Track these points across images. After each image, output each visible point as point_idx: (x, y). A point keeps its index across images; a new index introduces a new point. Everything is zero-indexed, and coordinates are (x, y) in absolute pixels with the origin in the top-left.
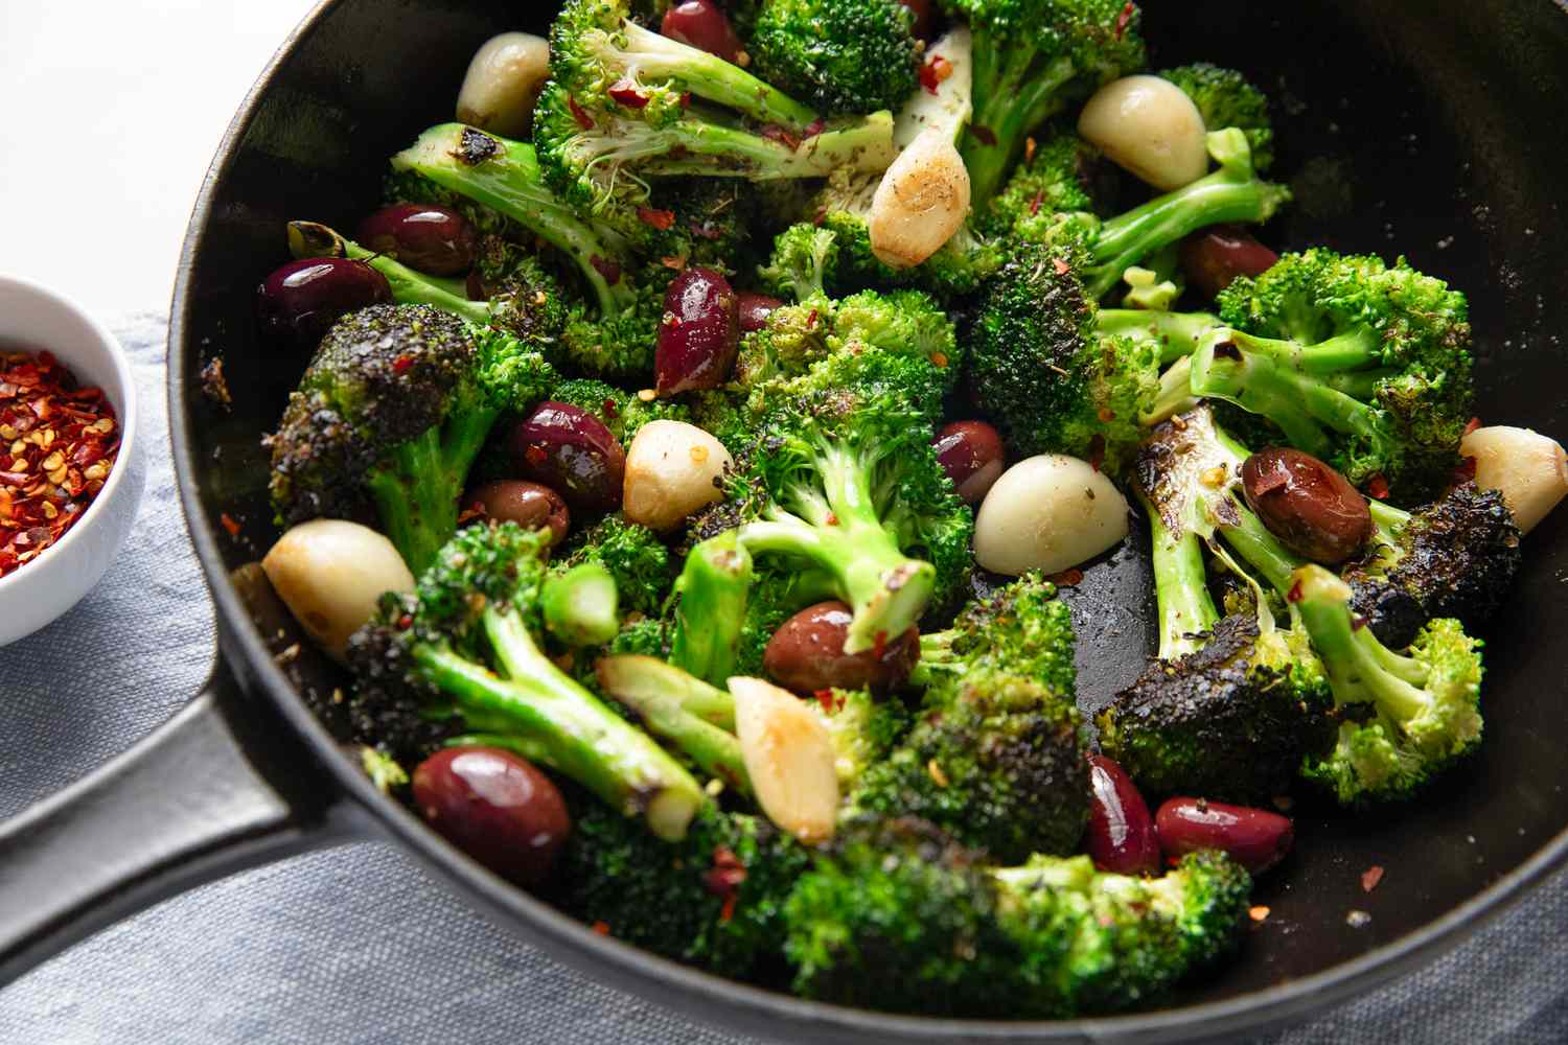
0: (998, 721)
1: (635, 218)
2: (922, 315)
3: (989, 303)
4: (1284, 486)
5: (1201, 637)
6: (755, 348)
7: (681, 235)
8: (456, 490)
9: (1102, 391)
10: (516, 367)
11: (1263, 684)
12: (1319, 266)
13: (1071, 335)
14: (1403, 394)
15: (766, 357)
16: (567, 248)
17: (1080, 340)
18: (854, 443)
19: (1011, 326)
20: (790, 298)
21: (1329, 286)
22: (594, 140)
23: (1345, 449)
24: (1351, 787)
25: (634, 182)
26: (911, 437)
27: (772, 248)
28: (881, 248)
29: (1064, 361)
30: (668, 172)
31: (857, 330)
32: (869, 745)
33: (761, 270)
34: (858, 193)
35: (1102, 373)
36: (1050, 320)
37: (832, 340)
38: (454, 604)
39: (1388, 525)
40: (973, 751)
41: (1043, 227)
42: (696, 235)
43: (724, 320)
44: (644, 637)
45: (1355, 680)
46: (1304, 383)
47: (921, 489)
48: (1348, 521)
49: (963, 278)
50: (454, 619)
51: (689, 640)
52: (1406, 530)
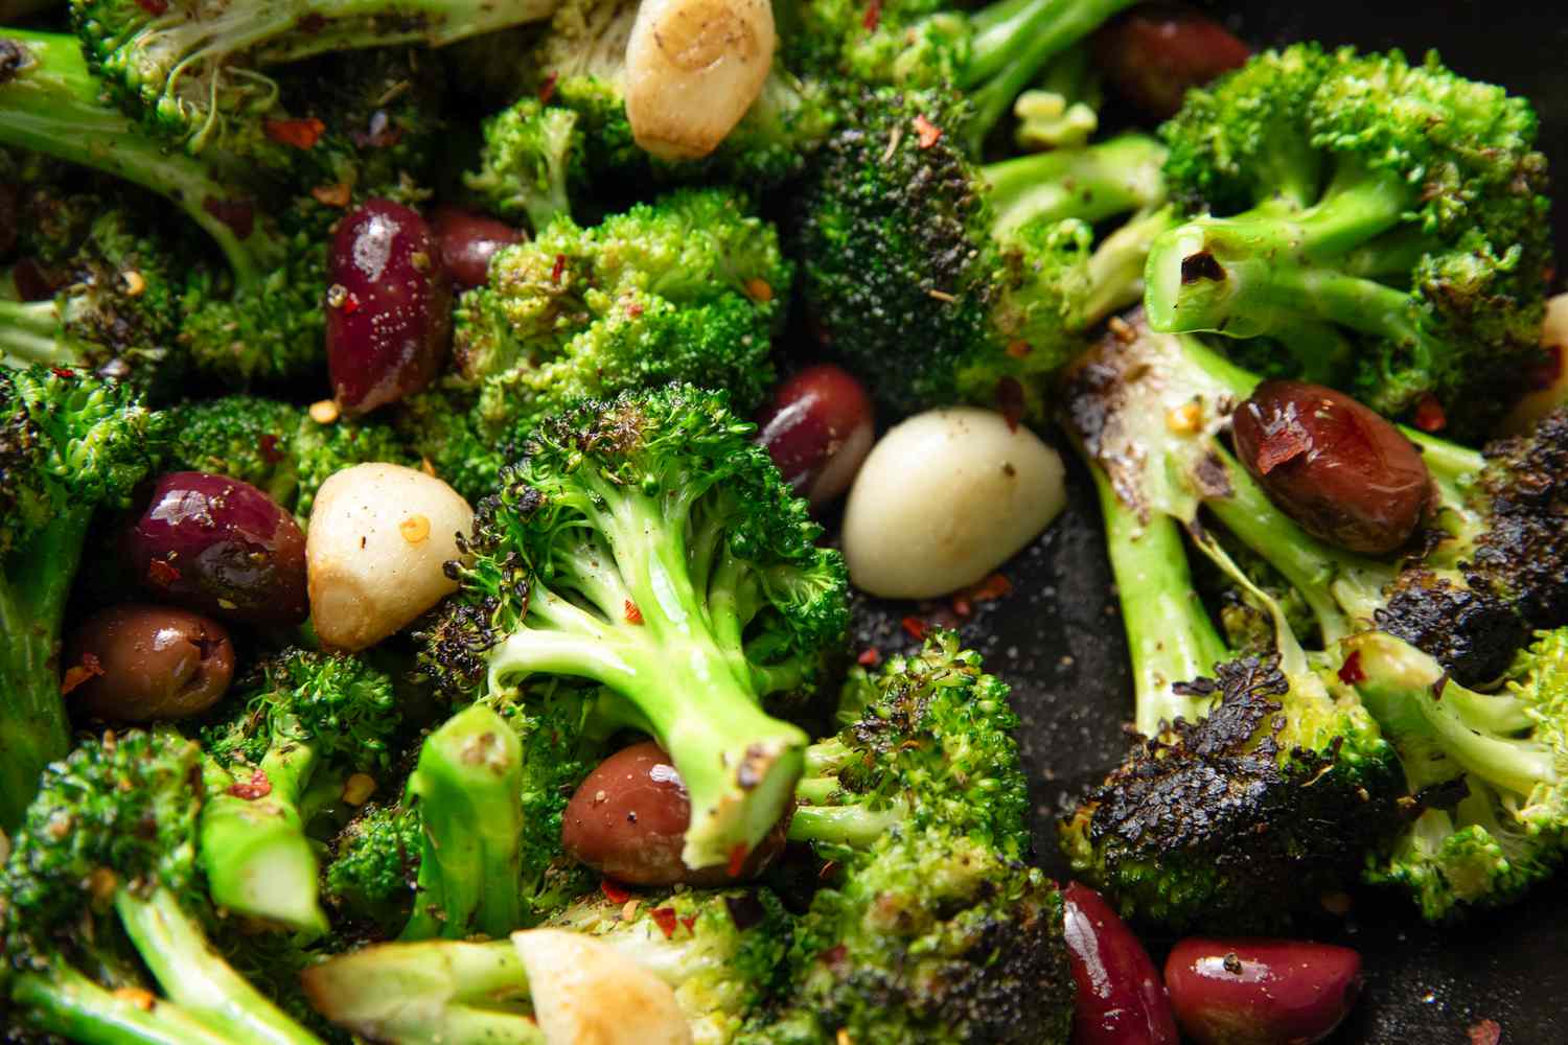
0: (930, 941)
1: (259, 135)
2: (724, 231)
3: (821, 189)
4: (1303, 456)
5: (1199, 689)
6: (479, 323)
7: (335, 148)
8: (47, 646)
9: (1009, 318)
10: (108, 443)
11: (1305, 777)
12: (1311, 78)
13: (956, 240)
14: (1463, 286)
15: (497, 334)
16: (166, 193)
17: (969, 247)
18: (651, 492)
19: (861, 232)
20: (519, 226)
21: (1333, 117)
22: (172, 33)
23: (1375, 359)
24: (1442, 901)
25: (249, 80)
26: (738, 466)
27: (480, 141)
28: (650, 137)
29: (945, 279)
30: (300, 52)
31: (631, 277)
32: (740, 986)
33: (470, 178)
34: (599, 36)
35: (1007, 288)
36: (921, 220)
37: (594, 297)
38: (65, 897)
39: (1452, 475)
40: (902, 1009)
41: (889, 55)
42: (360, 145)
43: (423, 288)
44: (375, 857)
45: (1439, 756)
46: (1314, 282)
47: (762, 535)
48: (1400, 496)
49: (778, 157)
50: (71, 917)
51: (445, 865)
52: (1478, 484)
